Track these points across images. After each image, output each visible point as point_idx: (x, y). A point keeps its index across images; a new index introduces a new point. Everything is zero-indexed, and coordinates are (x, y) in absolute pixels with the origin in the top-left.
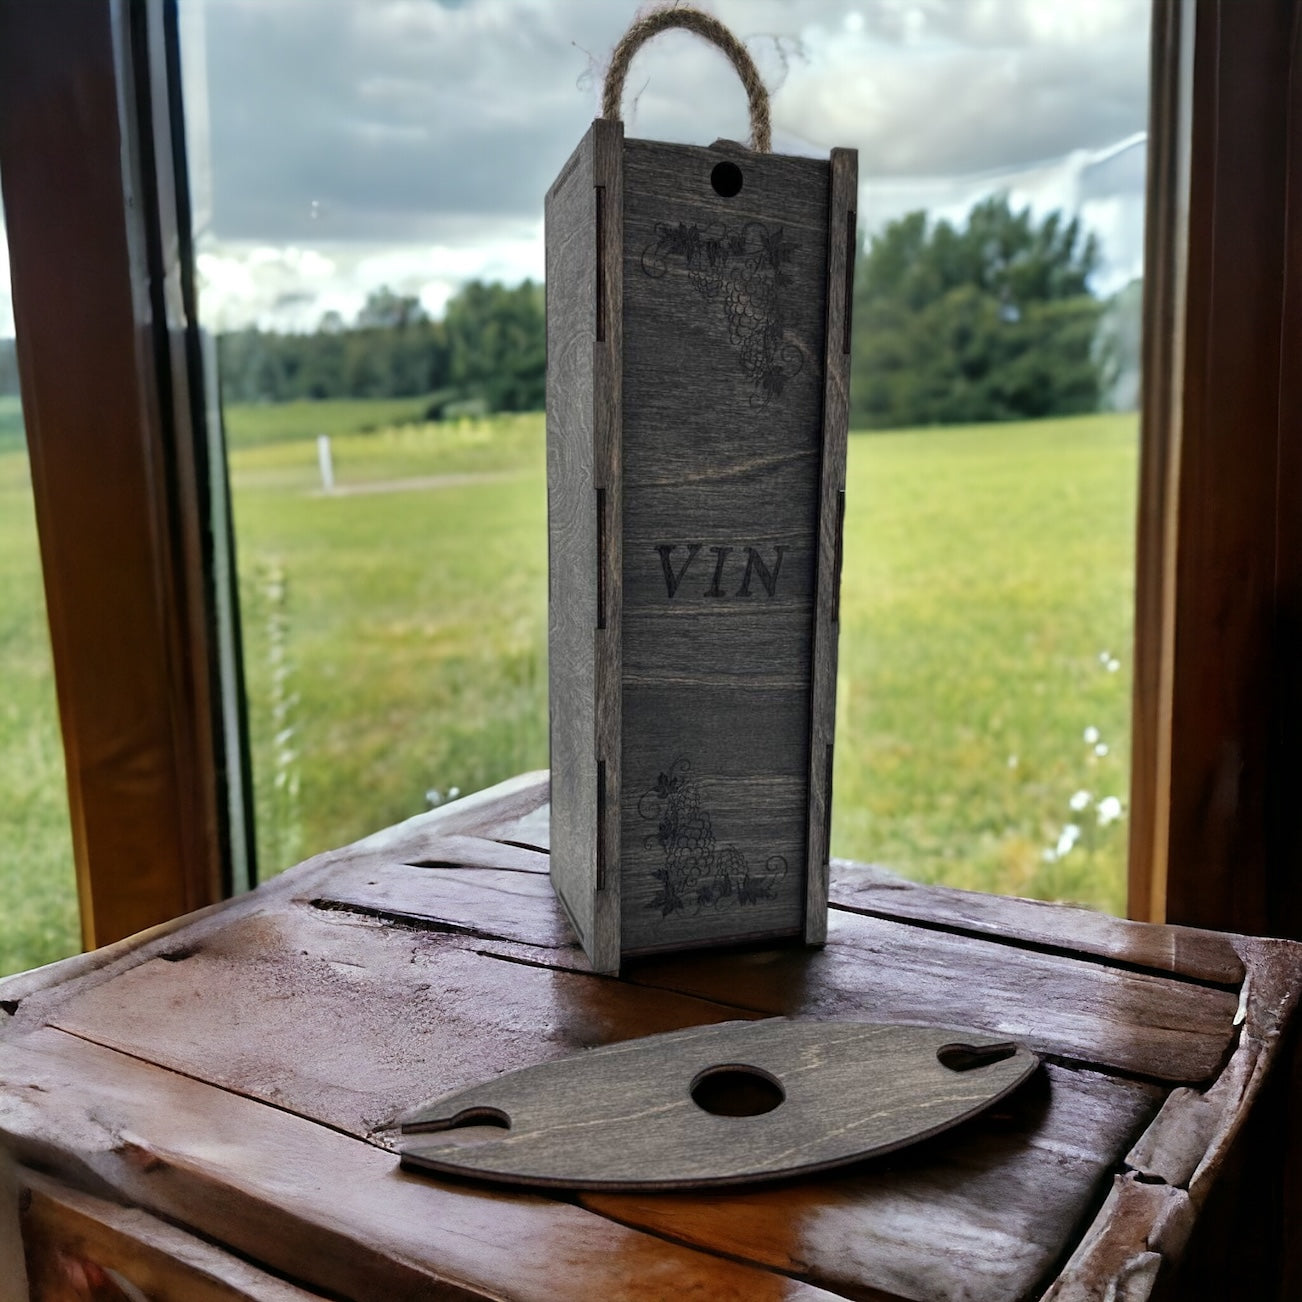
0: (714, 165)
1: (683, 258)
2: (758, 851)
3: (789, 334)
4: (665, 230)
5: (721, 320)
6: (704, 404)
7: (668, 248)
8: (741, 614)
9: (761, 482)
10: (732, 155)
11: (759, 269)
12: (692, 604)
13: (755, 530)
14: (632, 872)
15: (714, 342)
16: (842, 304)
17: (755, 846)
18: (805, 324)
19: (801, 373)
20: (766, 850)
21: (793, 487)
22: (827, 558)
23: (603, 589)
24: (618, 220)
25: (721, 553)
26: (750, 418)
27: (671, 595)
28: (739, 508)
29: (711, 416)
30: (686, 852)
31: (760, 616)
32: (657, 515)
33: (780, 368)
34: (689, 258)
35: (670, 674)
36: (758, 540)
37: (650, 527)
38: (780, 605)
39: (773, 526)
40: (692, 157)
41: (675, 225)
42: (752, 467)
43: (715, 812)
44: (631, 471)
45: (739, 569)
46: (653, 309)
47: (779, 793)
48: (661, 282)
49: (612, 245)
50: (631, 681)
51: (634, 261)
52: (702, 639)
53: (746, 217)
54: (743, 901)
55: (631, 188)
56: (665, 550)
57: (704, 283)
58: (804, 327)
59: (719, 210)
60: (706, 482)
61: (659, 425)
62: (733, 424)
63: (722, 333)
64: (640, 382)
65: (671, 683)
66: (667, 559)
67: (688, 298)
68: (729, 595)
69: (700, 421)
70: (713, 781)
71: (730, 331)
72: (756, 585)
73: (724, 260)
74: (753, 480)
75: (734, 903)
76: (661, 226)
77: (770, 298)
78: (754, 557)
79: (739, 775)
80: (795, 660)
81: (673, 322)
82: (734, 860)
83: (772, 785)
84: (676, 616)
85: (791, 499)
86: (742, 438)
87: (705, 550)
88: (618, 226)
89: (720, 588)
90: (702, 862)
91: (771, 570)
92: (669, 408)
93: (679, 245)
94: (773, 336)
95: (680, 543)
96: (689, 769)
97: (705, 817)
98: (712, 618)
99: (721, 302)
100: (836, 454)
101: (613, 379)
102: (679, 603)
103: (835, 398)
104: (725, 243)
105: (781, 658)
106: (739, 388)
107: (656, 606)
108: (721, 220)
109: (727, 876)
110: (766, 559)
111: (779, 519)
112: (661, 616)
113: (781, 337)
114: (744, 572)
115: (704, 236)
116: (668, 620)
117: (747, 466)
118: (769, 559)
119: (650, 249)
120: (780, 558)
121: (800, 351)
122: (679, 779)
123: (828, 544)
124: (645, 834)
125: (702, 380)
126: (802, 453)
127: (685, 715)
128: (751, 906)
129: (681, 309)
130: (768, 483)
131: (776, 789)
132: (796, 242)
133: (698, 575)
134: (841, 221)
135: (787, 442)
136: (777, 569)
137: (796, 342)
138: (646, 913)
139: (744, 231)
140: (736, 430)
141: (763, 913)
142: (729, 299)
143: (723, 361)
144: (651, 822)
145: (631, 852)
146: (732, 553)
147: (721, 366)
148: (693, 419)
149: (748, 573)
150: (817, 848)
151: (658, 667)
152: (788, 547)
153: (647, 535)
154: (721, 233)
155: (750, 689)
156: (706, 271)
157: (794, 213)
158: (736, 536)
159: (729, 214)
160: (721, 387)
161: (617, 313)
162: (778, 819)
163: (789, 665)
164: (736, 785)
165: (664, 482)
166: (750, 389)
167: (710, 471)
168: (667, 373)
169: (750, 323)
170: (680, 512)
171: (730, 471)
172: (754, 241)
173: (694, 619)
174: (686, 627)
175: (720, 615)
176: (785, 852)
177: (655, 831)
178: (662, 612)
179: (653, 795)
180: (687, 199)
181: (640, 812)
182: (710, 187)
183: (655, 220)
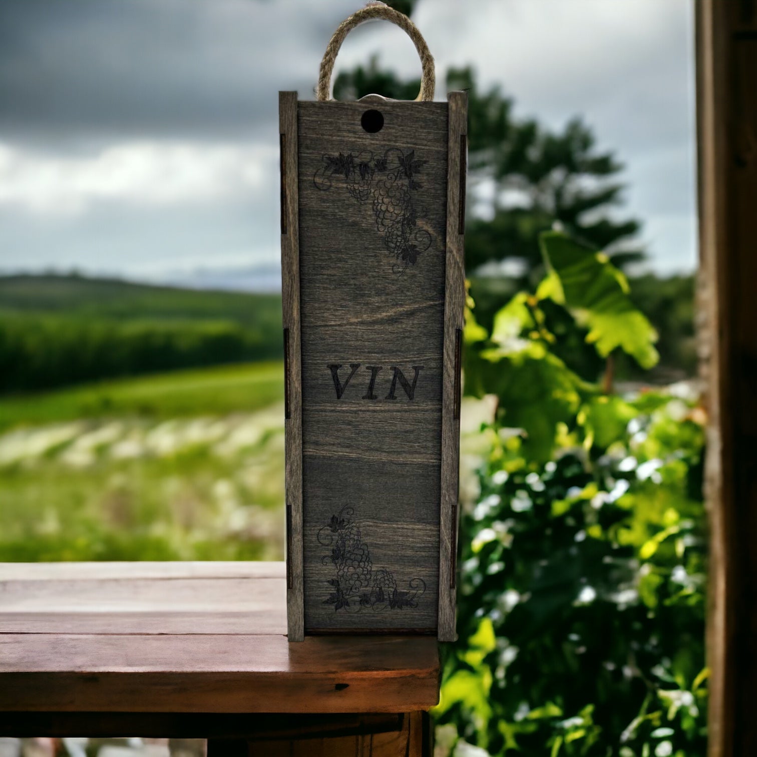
0: (363, 112)
1: (342, 176)
2: (403, 574)
3: (420, 223)
4: (329, 158)
5: (370, 216)
6: (360, 271)
7: (332, 170)
8: (389, 411)
9: (402, 323)
10: (375, 104)
11: (398, 179)
12: (354, 403)
13: (399, 356)
14: (312, 579)
15: (365, 231)
16: (457, 200)
17: (401, 570)
18: (433, 214)
19: (430, 249)
20: (411, 573)
21: (426, 326)
22: (449, 376)
23: (289, 392)
24: (294, 154)
25: (375, 371)
26: (393, 280)
27: (339, 397)
28: (386, 340)
29: (365, 280)
30: (351, 570)
31: (404, 413)
32: (328, 345)
33: (415, 245)
34: (347, 176)
35: (339, 449)
36: (401, 362)
37: (324, 352)
38: (418, 406)
39: (412, 353)
40: (347, 109)
41: (336, 154)
42: (395, 313)
43: (372, 544)
44: (309, 316)
45: (387, 381)
46: (322, 211)
47: (419, 535)
48: (327, 193)
49: (290, 172)
50: (311, 453)
51: (309, 180)
52: (362, 427)
53: (387, 145)
54: (393, 607)
55: (306, 133)
56: (334, 367)
57: (358, 191)
58: (432, 217)
59: (367, 142)
60: (362, 323)
61: (328, 286)
62: (380, 284)
63: (371, 224)
64: (315, 258)
65: (339, 456)
66: (336, 374)
67: (346, 202)
68: (380, 398)
69: (358, 283)
70: (371, 524)
71: (377, 222)
72: (400, 392)
73: (372, 175)
74: (396, 322)
75: (386, 607)
76: (327, 156)
77: (406, 199)
78: (398, 374)
79: (389, 520)
80: (430, 444)
81: (337, 219)
82: (386, 578)
83: (414, 529)
84: (343, 412)
85: (425, 335)
86: (387, 294)
87: (363, 368)
88: (294, 158)
89: (373, 394)
90: (363, 577)
91: (411, 382)
92: (335, 275)
93: (340, 168)
94: (408, 224)
95: (345, 363)
96: (353, 514)
97: (365, 548)
98: (368, 413)
99: (370, 204)
100: (454, 304)
101: (293, 258)
102: (346, 403)
103: (453, 265)
104: (372, 164)
105: (419, 442)
106: (385, 261)
107: (329, 405)
108: (369, 149)
109: (381, 588)
110: (406, 375)
111: (415, 348)
112: (332, 411)
113: (415, 225)
114: (391, 383)
115: (357, 161)
116: (338, 413)
117: (391, 313)
118: (409, 374)
119: (319, 171)
120: (417, 374)
121: (429, 234)
122: (345, 520)
123: (449, 366)
124: (323, 554)
125: (358, 256)
126: (432, 303)
127: (350, 477)
128: (399, 611)
129: (343, 210)
130: (407, 324)
131: (416, 532)
132: (424, 159)
133: (358, 385)
134: (456, 142)
135: (421, 296)
136: (415, 382)
137: (425, 228)
138: (324, 607)
139: (386, 155)
140: (383, 289)
141: (408, 616)
142: (376, 201)
143: (372, 243)
144: (327, 547)
145: (313, 565)
146: (381, 371)
147: (370, 246)
148: (352, 282)
149: (394, 384)
150: (445, 577)
151: (330, 444)
152: (423, 367)
153: (321, 358)
154: (369, 157)
155: (397, 462)
156: (358, 183)
157: (423, 139)
158: (385, 359)
159: (374, 144)
160: (372, 260)
161: (294, 215)
162: (418, 553)
163: (426, 447)
164: (387, 528)
165: (333, 323)
166: (393, 261)
167: (365, 316)
168: (333, 252)
169: (392, 216)
170: (344, 343)
171: (379, 316)
172: (393, 161)
173: (355, 413)
174: (350, 419)
175: (374, 411)
176: (423, 576)
177: (329, 553)
178: (333, 408)
179: (328, 529)
180: (344, 137)
181: (318, 539)
182: (361, 127)
183: (322, 152)
